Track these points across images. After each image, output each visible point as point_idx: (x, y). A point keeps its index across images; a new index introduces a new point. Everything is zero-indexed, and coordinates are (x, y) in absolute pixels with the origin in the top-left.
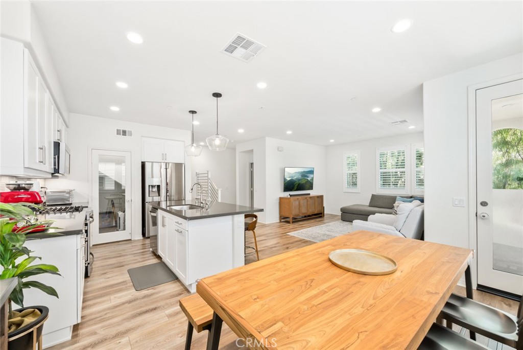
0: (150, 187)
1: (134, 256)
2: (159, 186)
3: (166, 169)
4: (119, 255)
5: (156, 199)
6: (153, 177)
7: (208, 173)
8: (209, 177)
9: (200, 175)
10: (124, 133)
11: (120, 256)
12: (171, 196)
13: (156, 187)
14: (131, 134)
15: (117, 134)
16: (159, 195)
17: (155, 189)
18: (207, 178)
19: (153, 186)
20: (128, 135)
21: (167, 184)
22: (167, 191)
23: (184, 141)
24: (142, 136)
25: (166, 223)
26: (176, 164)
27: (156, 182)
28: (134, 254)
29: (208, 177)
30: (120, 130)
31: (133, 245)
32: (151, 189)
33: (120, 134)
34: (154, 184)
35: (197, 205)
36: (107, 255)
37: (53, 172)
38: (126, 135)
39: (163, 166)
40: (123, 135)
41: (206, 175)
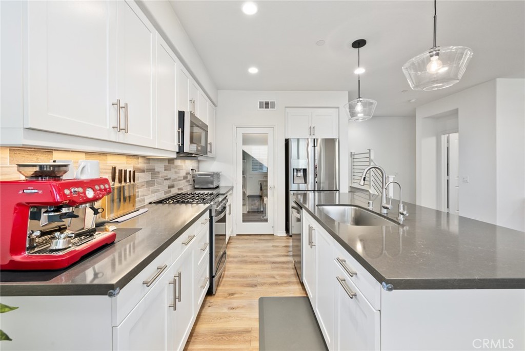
0: (295, 171)
1: (273, 268)
2: (305, 170)
3: (314, 147)
4: (255, 259)
5: (303, 187)
6: (298, 158)
7: (369, 153)
8: (372, 157)
9: (357, 156)
10: (267, 105)
11: (256, 262)
12: (320, 183)
13: (302, 171)
14: (273, 106)
15: (260, 108)
16: (306, 183)
17: (301, 174)
18: (368, 160)
19: (298, 170)
20: (271, 108)
21: (315, 168)
22: (315, 175)
23: (338, 108)
24: (286, 107)
25: (316, 240)
26: (326, 139)
27: (302, 164)
28: (273, 263)
29: (369, 158)
30: (263, 102)
31: (275, 244)
32: (295, 174)
33: (263, 108)
34: (300, 168)
35: (371, 208)
36: (245, 254)
37: (178, 151)
38: (268, 108)
39: (311, 144)
40: (265, 108)
41: (367, 155)
